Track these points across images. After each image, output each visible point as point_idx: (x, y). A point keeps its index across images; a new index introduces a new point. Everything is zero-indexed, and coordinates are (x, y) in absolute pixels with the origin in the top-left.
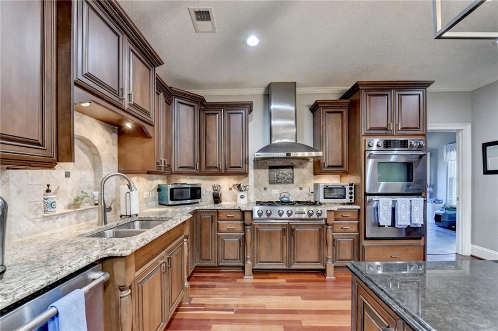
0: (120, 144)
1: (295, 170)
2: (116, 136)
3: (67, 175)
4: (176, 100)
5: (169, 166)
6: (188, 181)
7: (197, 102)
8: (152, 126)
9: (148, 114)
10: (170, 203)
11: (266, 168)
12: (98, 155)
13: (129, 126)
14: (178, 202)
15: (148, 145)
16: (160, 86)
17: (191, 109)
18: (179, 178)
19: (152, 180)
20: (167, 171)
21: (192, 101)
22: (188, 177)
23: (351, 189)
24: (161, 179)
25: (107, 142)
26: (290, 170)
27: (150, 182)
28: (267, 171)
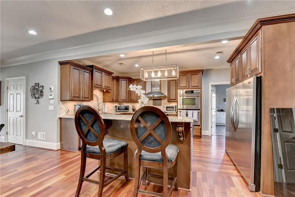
0: (103, 95)
1: (162, 100)
2: (102, 93)
3: (92, 103)
4: (121, 79)
5: (117, 100)
6: (126, 104)
7: (127, 79)
8: (111, 90)
9: (109, 87)
10: (118, 111)
11: (152, 100)
12: (98, 98)
13: (105, 91)
14: (120, 111)
15: (110, 95)
16: (114, 78)
17: (125, 81)
18: (123, 103)
19: (114, 104)
20: (117, 101)
21: (125, 79)
22: (126, 103)
23: (176, 107)
24: (117, 104)
25: (100, 94)
26: (160, 101)
27: (113, 105)
28: (152, 101)
